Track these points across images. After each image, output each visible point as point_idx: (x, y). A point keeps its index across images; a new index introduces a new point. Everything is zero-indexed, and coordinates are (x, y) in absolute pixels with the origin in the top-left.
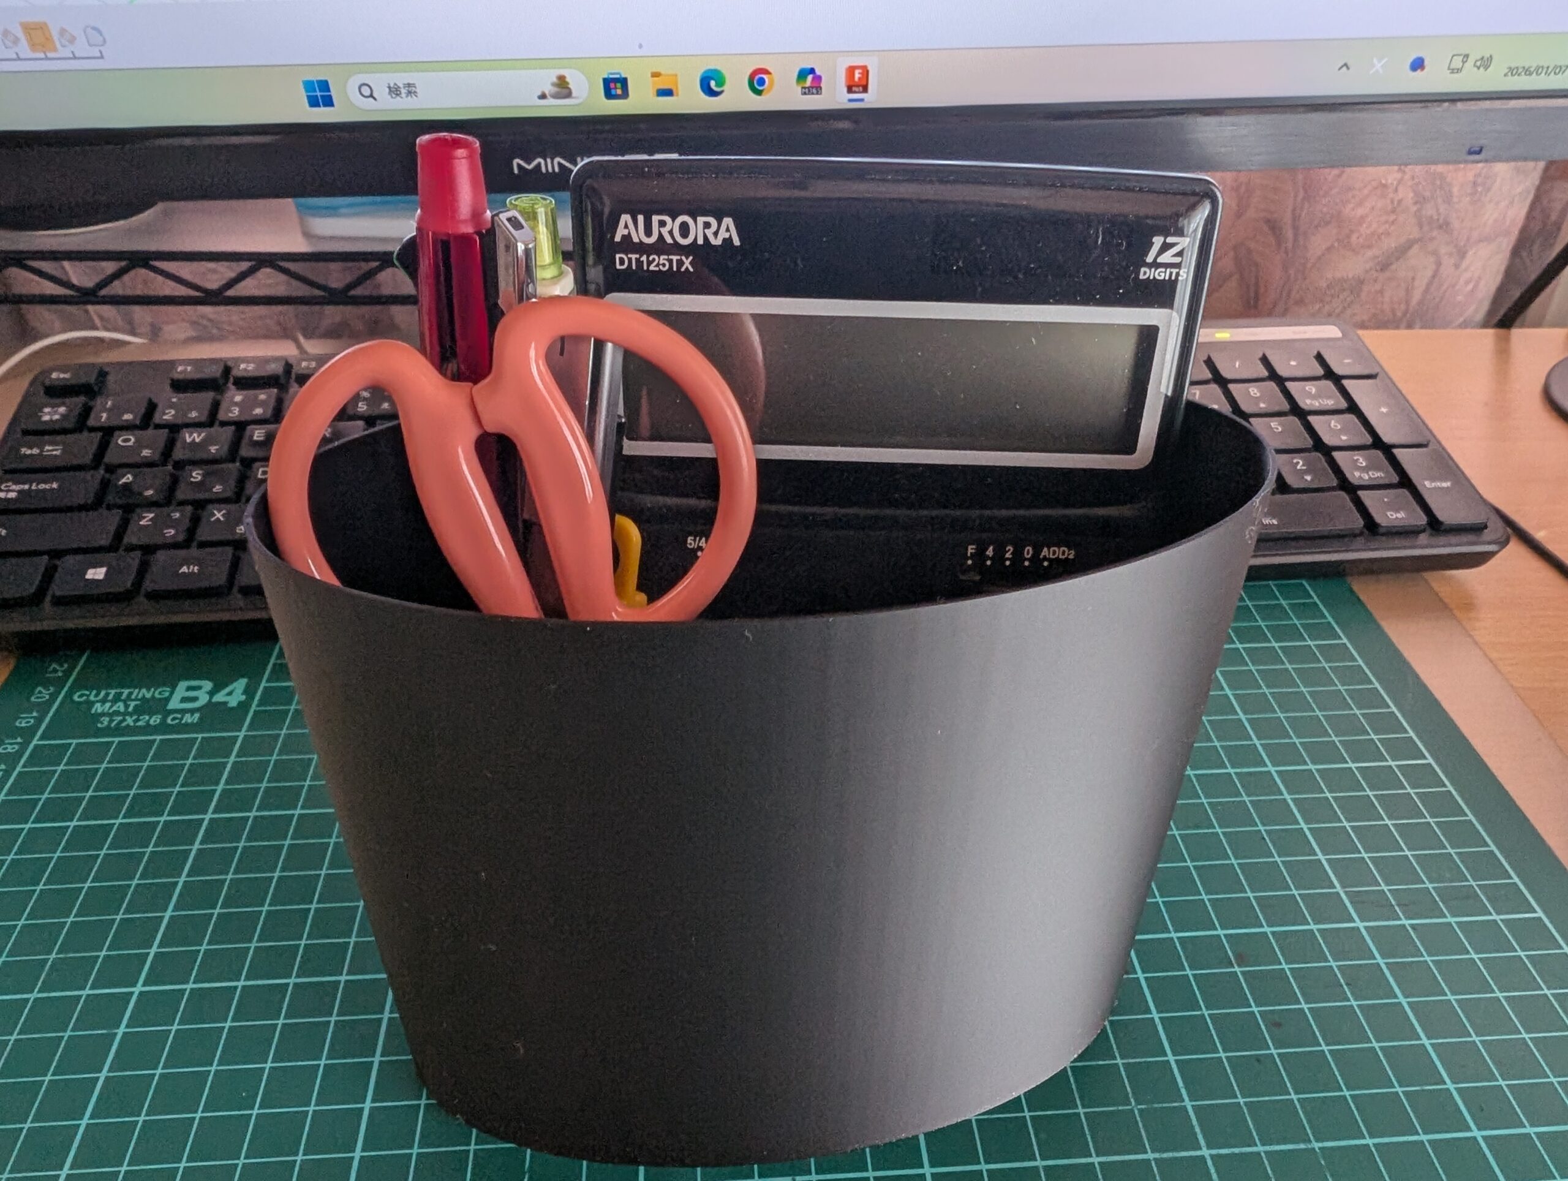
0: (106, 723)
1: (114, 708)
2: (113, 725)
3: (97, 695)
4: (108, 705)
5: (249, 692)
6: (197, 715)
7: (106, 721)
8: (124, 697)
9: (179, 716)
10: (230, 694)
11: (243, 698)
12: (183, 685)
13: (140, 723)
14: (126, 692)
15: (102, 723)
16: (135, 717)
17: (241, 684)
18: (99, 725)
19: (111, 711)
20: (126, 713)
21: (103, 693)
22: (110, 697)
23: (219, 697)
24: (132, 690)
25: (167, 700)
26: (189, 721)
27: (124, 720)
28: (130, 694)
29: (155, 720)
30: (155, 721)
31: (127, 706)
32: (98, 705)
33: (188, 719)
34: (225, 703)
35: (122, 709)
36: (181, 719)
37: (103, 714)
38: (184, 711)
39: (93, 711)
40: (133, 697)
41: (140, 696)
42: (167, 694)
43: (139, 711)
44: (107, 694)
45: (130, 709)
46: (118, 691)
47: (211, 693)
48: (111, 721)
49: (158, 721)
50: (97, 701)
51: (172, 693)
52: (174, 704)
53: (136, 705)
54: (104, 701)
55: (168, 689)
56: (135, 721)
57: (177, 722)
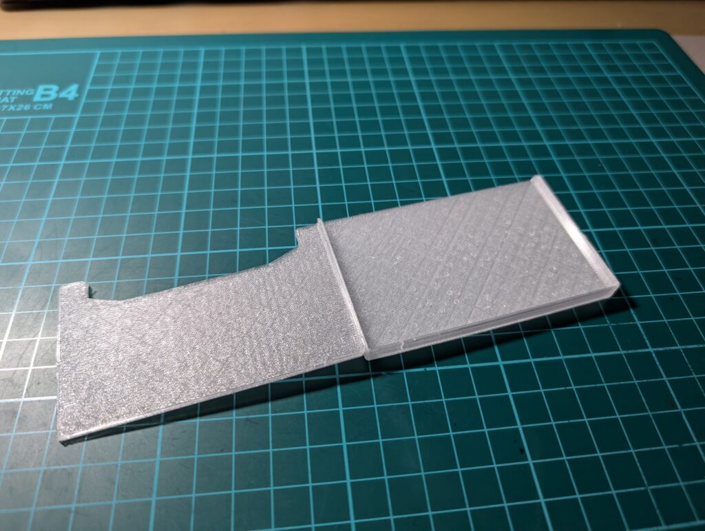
2: (2, 110)
5: (80, 91)
6: (51, 105)
9: (41, 105)
10: (69, 93)
11: (77, 95)
12: (41, 87)
13: (18, 109)
14: (9, 92)
16: (15, 106)
17: (75, 87)
19: (1, 102)
20: (9, 104)
23: (63, 95)
24: (12, 90)
25: (32, 96)
26: (47, 108)
27: (8, 108)
28: (11, 92)
29: (27, 107)
31: (10, 100)
33: (46, 107)
34: (67, 98)
35: (7, 101)
36: (42, 107)
38: (42, 103)
40: (14, 94)
41: (17, 94)
42: (32, 93)
43: (17, 102)
45: (12, 101)
46: (4, 91)
47: (58, 92)
48: (2, 108)
49: (29, 108)
51: (35, 92)
52: (37, 98)
53: (15, 100)
55: (33, 90)
56: (16, 108)
57: (39, 109)
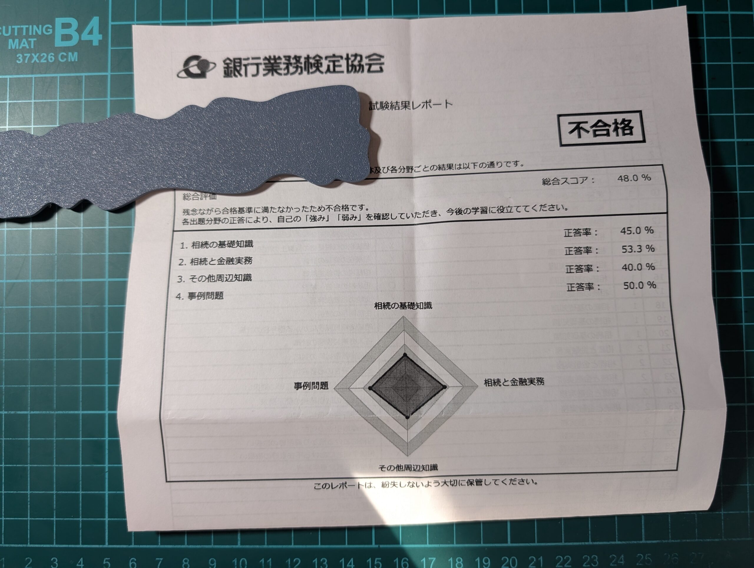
0: (22, 60)
1: (22, 45)
2: (26, 62)
3: (7, 32)
4: (17, 41)
5: (103, 29)
6: (76, 54)
7: (20, 56)
8: (24, 34)
9: (65, 54)
10: (91, 32)
11: (100, 37)
12: (59, 21)
13: (43, 61)
14: (24, 27)
15: (20, 60)
16: (38, 54)
17: (95, 22)
18: (18, 62)
19: (21, 48)
20: (30, 51)
21: (10, 27)
22: (16, 34)
23: (85, 36)
24: (27, 26)
25: (53, 36)
26: (73, 60)
27: (31, 58)
28: (27, 29)
29: (51, 57)
30: (51, 59)
31: (29, 43)
32: (10, 41)
33: (73, 57)
34: (91, 41)
35: (28, 47)
36: (67, 57)
37: (16, 51)
38: (67, 49)
39: (10, 48)
40: (30, 34)
41: (34, 34)
42: (51, 32)
43: (38, 49)
44: (13, 30)
45: (32, 47)
46: (19, 27)
47: (80, 31)
48: (24, 58)
49: (53, 58)
50: (9, 37)
51: (54, 29)
52: (59, 43)
53: (34, 41)
54: (13, 37)
55: (50, 26)
56: (40, 58)
57: (65, 59)
